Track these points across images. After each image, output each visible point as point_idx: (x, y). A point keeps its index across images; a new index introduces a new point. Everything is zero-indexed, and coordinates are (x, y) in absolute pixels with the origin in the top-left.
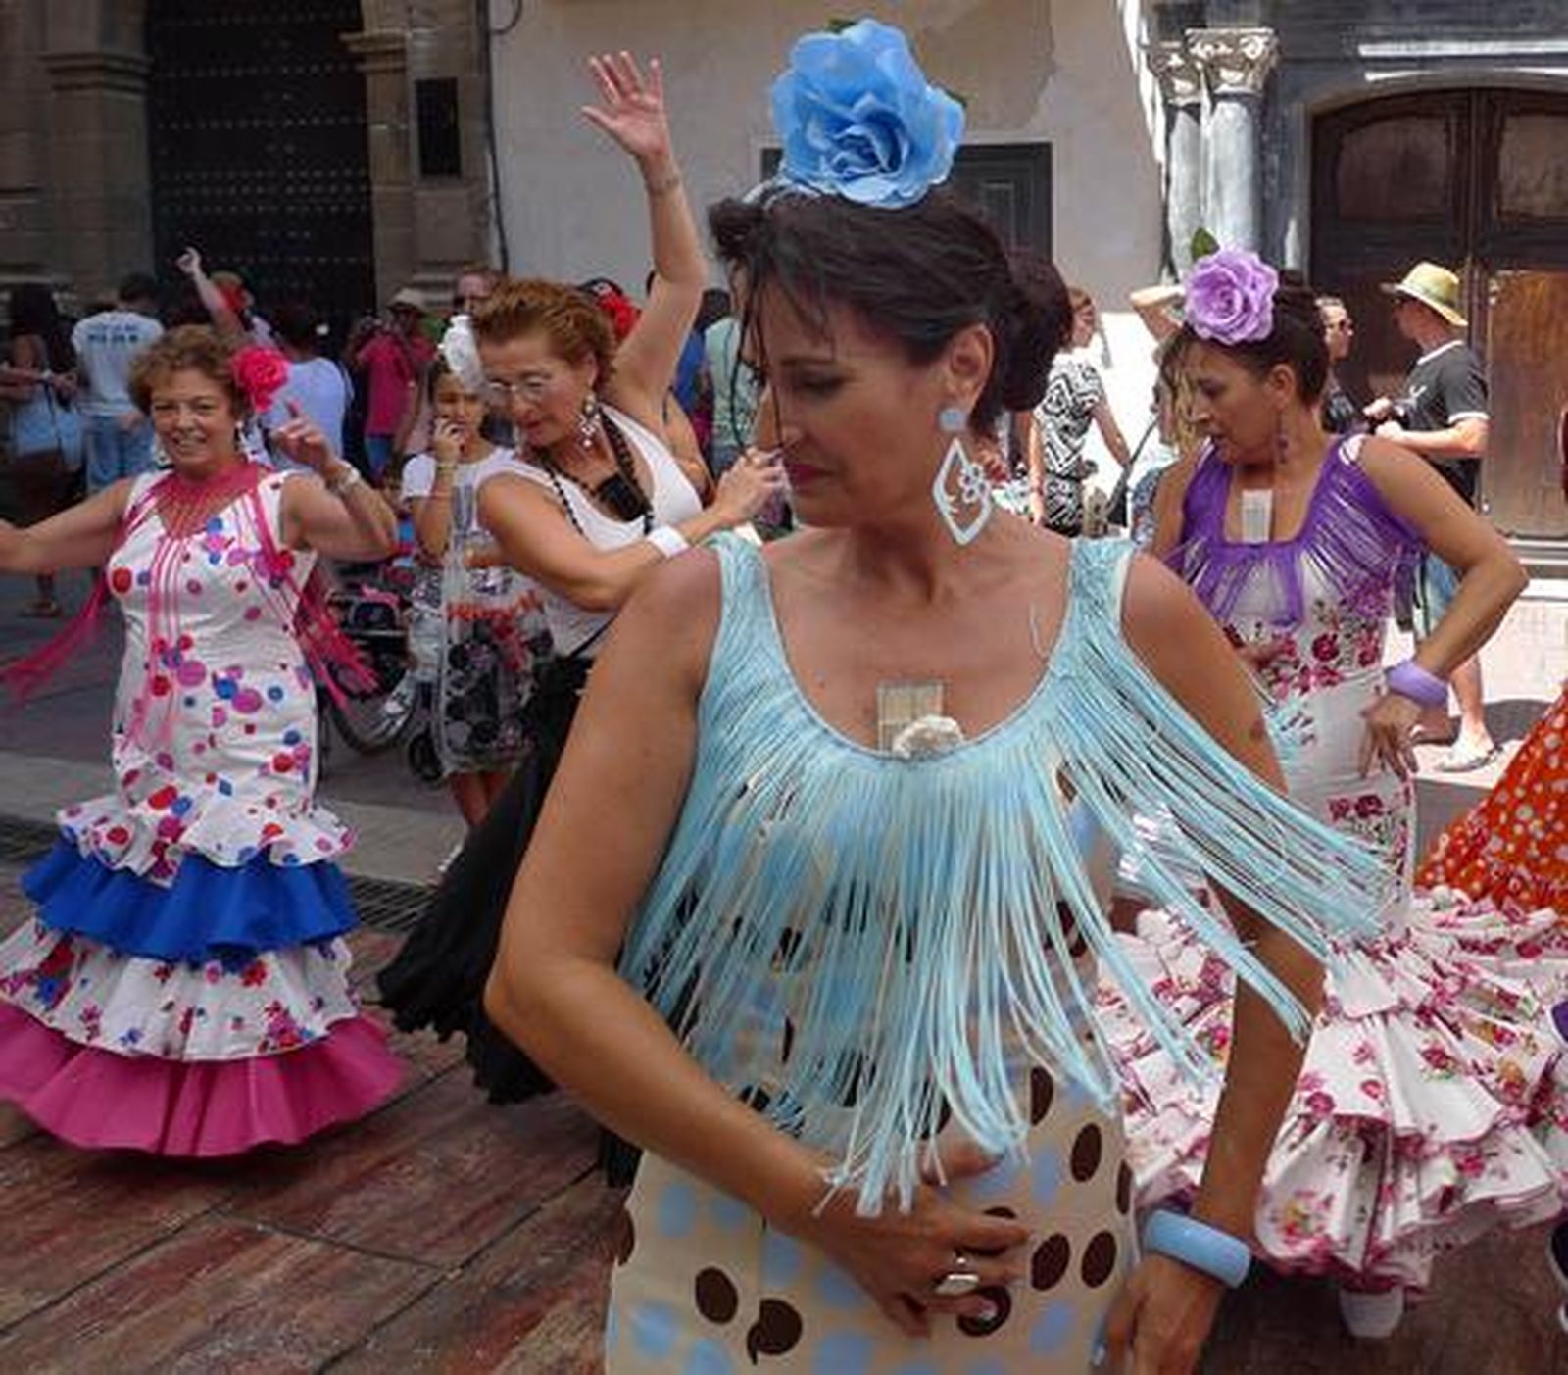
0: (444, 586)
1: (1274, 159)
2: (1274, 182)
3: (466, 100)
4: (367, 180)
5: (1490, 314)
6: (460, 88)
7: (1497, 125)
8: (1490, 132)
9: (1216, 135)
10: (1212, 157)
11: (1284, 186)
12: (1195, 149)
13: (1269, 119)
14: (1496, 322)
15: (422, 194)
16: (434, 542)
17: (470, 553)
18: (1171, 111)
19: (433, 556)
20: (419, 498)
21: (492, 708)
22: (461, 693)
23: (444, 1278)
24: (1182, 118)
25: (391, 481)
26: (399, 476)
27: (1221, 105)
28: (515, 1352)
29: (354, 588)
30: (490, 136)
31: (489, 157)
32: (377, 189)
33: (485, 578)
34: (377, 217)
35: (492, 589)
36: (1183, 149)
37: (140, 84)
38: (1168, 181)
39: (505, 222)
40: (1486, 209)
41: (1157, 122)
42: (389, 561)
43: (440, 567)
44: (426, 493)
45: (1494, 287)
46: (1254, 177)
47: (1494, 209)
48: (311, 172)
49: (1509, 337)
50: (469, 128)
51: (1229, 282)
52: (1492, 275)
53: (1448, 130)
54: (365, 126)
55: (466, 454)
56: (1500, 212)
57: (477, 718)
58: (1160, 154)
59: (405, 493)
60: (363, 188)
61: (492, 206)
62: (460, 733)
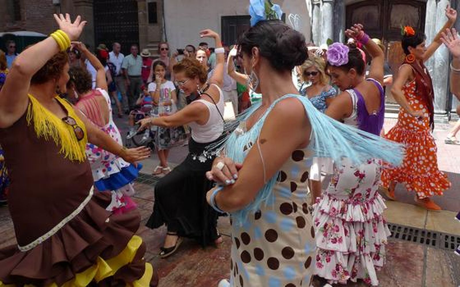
0: (159, 110)
1: (337, 16)
2: (337, 21)
3: (159, 7)
4: (138, 25)
5: (388, 51)
6: (157, 4)
7: (390, 7)
8: (388, 8)
9: (324, 10)
10: (322, 16)
11: (339, 22)
12: (319, 14)
13: (336, 7)
14: (389, 54)
15: (149, 27)
16: (156, 101)
17: (164, 103)
18: (313, 5)
19: (156, 103)
20: (152, 92)
21: (169, 136)
22: (163, 133)
23: (156, 256)
24: (316, 7)
25: (146, 88)
26: (147, 87)
27: (325, 4)
28: (170, 273)
29: (136, 111)
30: (163, 14)
31: (163, 19)
32: (140, 26)
33: (167, 108)
34: (140, 32)
35: (168, 111)
36: (316, 14)
37: (91, 4)
38: (312, 21)
39: (167, 33)
40: (388, 26)
41: (310, 8)
42: (143, 105)
43: (158, 106)
44: (154, 90)
45: (389, 45)
46: (332, 20)
47: (389, 27)
48: (127, 23)
49: (393, 57)
50: (159, 12)
51: (336, 51)
52: (388, 42)
53: (378, 8)
54: (137, 13)
55: (162, 82)
56: (391, 28)
57: (166, 138)
58: (310, 14)
59: (149, 91)
60: (137, 26)
61: (164, 30)
62: (163, 141)
